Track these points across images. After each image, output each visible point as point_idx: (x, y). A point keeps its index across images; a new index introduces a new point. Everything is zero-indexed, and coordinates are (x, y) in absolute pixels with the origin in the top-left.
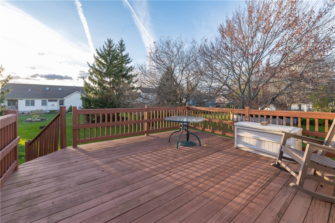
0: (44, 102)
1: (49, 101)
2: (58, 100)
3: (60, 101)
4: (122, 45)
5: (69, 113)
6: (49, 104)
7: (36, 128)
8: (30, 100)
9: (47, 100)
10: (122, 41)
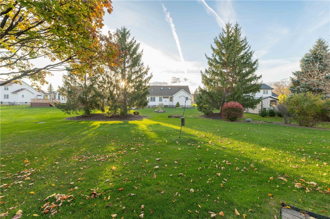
0: (160, 99)
1: (164, 98)
2: (169, 98)
3: (170, 98)
4: (237, 30)
5: (177, 108)
6: (164, 100)
7: (166, 117)
8: (153, 97)
9: (162, 97)
10: (237, 25)
